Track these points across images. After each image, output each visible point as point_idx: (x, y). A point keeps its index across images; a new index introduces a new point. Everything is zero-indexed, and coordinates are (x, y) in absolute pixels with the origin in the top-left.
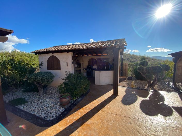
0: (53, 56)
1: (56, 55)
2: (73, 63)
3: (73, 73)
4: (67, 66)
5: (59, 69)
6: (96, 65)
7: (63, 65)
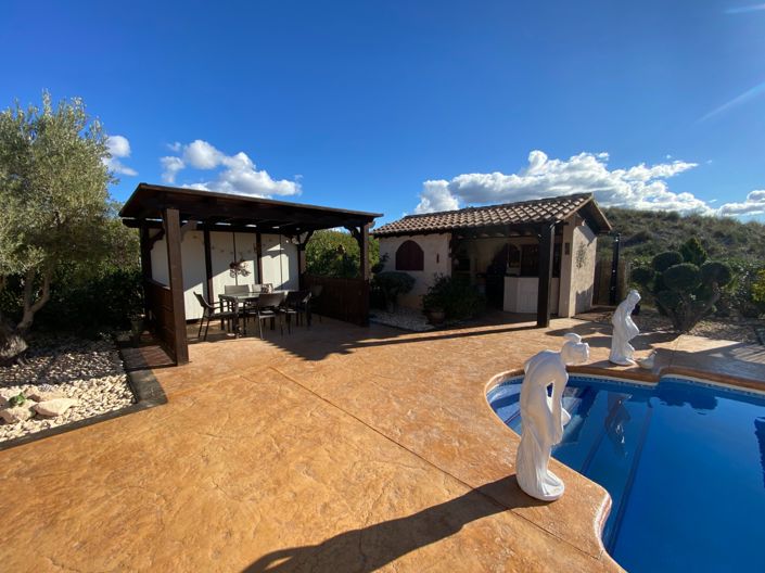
0: (409, 242)
1: (417, 239)
2: (450, 255)
3: (450, 274)
4: (438, 261)
5: (420, 267)
6: (517, 264)
7: (429, 259)
